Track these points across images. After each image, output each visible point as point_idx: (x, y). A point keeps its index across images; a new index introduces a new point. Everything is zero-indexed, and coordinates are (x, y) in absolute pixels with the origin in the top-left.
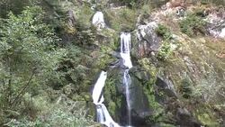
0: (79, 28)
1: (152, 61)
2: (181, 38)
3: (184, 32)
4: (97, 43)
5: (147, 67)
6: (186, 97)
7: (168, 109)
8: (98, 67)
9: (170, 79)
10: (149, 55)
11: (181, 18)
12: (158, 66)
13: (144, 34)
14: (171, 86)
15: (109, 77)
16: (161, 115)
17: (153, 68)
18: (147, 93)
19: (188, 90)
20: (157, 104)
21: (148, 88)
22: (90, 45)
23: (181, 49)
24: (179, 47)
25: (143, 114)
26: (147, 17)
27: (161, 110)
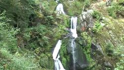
0: (45, 14)
1: (89, 34)
2: (108, 19)
3: (110, 15)
4: (56, 23)
5: (86, 37)
6: (109, 55)
7: (99, 63)
8: (57, 37)
9: (99, 44)
10: (87, 30)
11: (109, 7)
12: (92, 37)
13: (84, 17)
14: (100, 48)
15: (63, 43)
16: (94, 66)
17: (89, 38)
18: (85, 53)
19: (110, 51)
20: (92, 60)
21: (86, 50)
22: (52, 24)
23: (107, 26)
24: (106, 25)
25: (82, 66)
26: (88, 7)
27: (94, 64)
